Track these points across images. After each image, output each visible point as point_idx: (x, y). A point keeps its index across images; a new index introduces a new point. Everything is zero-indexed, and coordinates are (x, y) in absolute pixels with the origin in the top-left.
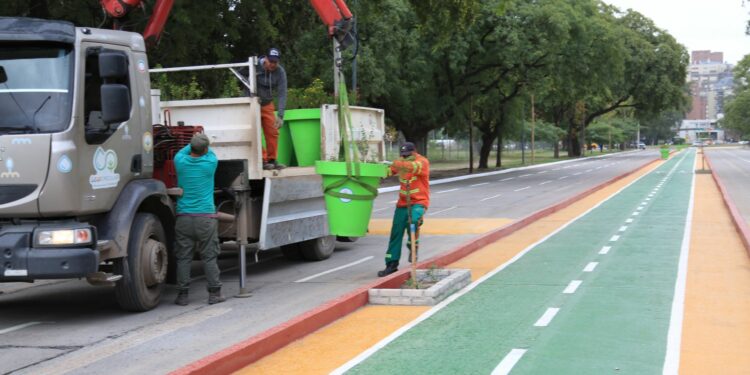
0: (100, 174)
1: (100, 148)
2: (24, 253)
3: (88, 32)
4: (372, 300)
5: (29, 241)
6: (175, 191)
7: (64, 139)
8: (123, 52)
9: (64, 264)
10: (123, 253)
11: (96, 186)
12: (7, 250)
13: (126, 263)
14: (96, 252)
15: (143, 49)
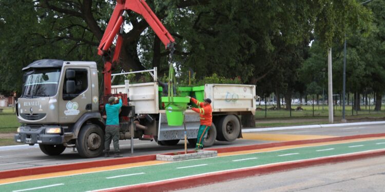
0: (69, 110)
1: (70, 101)
2: (41, 136)
3: (68, 63)
4: (157, 158)
5: (44, 132)
6: (105, 117)
7: (54, 98)
8: (85, 69)
9: (50, 139)
10: (76, 137)
11: (67, 114)
12: (38, 134)
13: (77, 141)
14: (63, 136)
15: (96, 67)
